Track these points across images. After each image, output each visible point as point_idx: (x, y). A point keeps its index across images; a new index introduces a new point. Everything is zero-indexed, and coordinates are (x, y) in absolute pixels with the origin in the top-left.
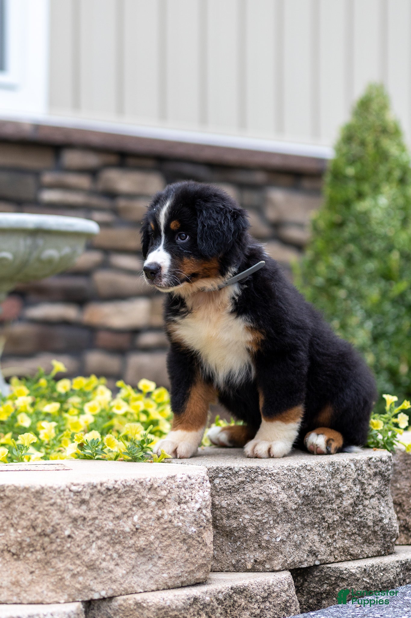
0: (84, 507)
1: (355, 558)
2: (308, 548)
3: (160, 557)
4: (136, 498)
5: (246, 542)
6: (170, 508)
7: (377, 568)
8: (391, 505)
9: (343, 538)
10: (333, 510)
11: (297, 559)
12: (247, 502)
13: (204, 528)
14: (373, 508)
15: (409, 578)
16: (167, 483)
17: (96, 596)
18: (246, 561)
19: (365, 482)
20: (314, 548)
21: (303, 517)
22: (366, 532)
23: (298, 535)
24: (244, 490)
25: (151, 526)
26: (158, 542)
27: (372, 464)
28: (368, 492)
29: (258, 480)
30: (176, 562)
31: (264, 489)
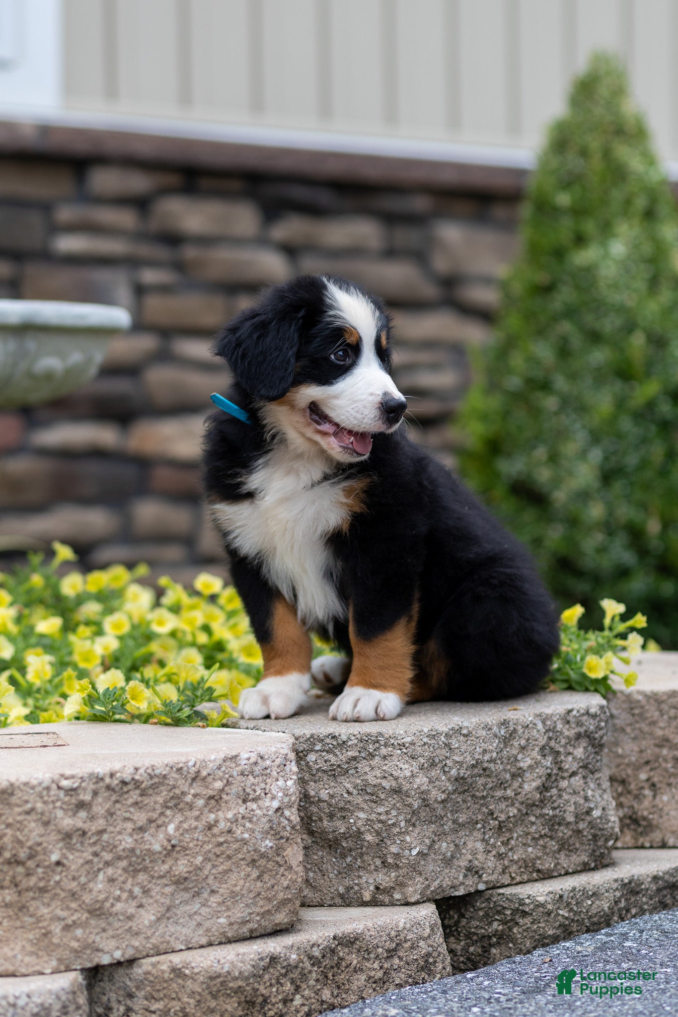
0: (83, 814)
1: (546, 876)
2: (466, 863)
3: (213, 892)
4: (172, 794)
5: (361, 857)
6: (229, 809)
7: (581, 893)
8: (606, 784)
9: (524, 844)
10: (506, 799)
11: (447, 883)
12: (363, 790)
13: (288, 839)
14: (575, 793)
15: (636, 906)
16: (223, 769)
17: (106, 960)
18: (361, 889)
19: (561, 750)
20: (476, 862)
21: (456, 813)
22: (563, 833)
23: (448, 843)
24: (357, 772)
25: (198, 840)
26: (209, 866)
27: (572, 720)
28: (566, 766)
29: (379, 755)
30: (241, 899)
31: (389, 770)
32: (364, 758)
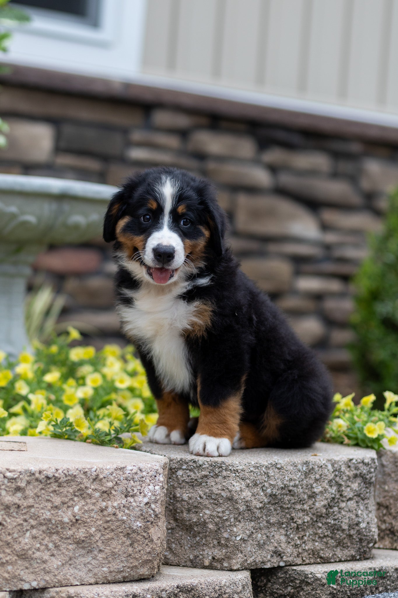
0: (19, 495)
1: (326, 561)
2: (273, 548)
3: (100, 551)
4: (79, 488)
5: (205, 538)
6: (115, 500)
8: (373, 508)
9: (313, 540)
10: (303, 510)
11: (259, 559)
12: (209, 497)
13: (152, 523)
14: (349, 511)
15: (382, 586)
16: (114, 475)
17: (26, 587)
18: (204, 558)
19: (343, 483)
21: (269, 516)
22: (339, 535)
23: (262, 535)
24: (207, 485)
25: (93, 517)
26: (99, 535)
27: (352, 466)
28: (345, 494)
29: (221, 476)
30: (118, 557)
31: (227, 485)
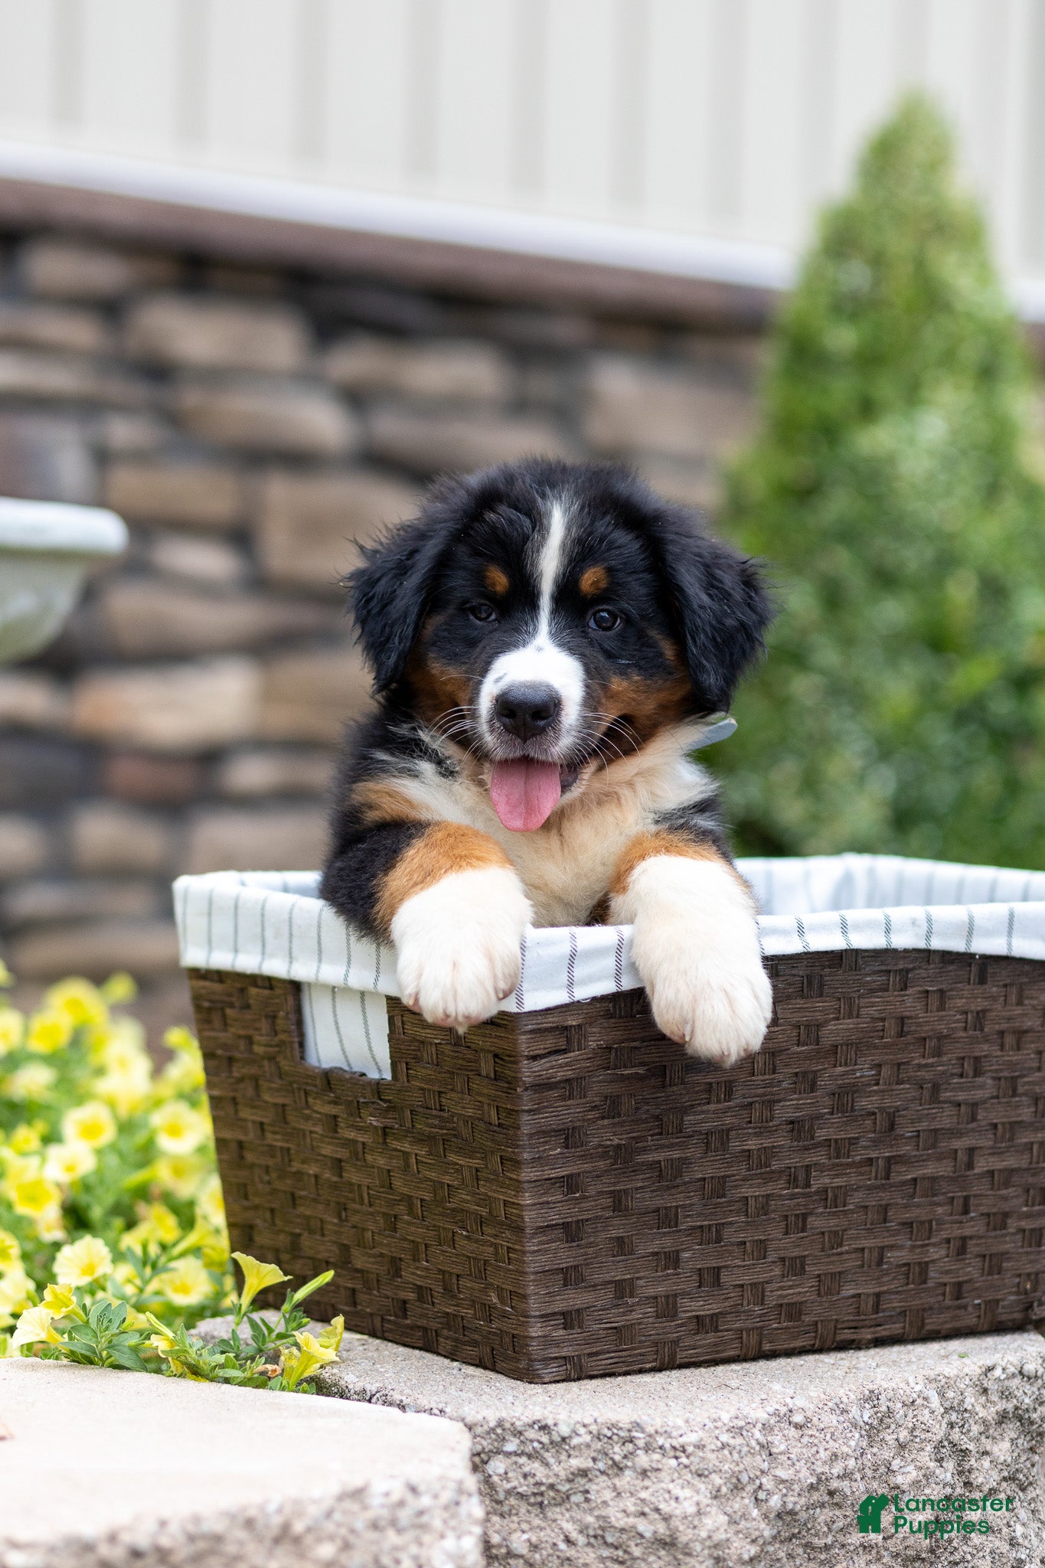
12: (598, 1538)
16: (337, 1516)
19: (971, 1447)
24: (587, 1500)
27: (992, 1386)
28: (978, 1479)
29: (634, 1468)
31: (653, 1499)
32: (603, 1473)
